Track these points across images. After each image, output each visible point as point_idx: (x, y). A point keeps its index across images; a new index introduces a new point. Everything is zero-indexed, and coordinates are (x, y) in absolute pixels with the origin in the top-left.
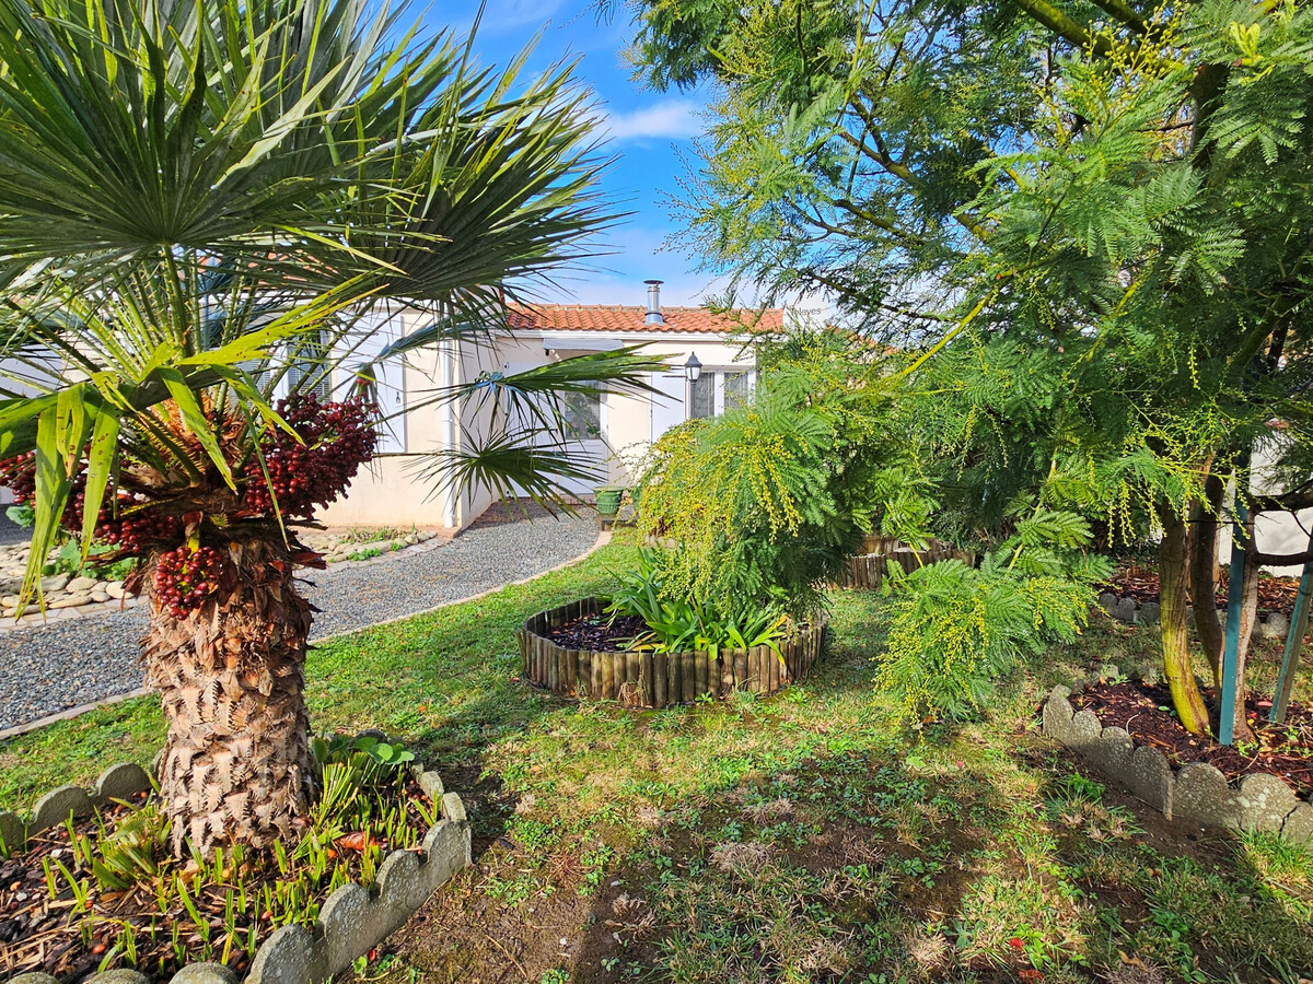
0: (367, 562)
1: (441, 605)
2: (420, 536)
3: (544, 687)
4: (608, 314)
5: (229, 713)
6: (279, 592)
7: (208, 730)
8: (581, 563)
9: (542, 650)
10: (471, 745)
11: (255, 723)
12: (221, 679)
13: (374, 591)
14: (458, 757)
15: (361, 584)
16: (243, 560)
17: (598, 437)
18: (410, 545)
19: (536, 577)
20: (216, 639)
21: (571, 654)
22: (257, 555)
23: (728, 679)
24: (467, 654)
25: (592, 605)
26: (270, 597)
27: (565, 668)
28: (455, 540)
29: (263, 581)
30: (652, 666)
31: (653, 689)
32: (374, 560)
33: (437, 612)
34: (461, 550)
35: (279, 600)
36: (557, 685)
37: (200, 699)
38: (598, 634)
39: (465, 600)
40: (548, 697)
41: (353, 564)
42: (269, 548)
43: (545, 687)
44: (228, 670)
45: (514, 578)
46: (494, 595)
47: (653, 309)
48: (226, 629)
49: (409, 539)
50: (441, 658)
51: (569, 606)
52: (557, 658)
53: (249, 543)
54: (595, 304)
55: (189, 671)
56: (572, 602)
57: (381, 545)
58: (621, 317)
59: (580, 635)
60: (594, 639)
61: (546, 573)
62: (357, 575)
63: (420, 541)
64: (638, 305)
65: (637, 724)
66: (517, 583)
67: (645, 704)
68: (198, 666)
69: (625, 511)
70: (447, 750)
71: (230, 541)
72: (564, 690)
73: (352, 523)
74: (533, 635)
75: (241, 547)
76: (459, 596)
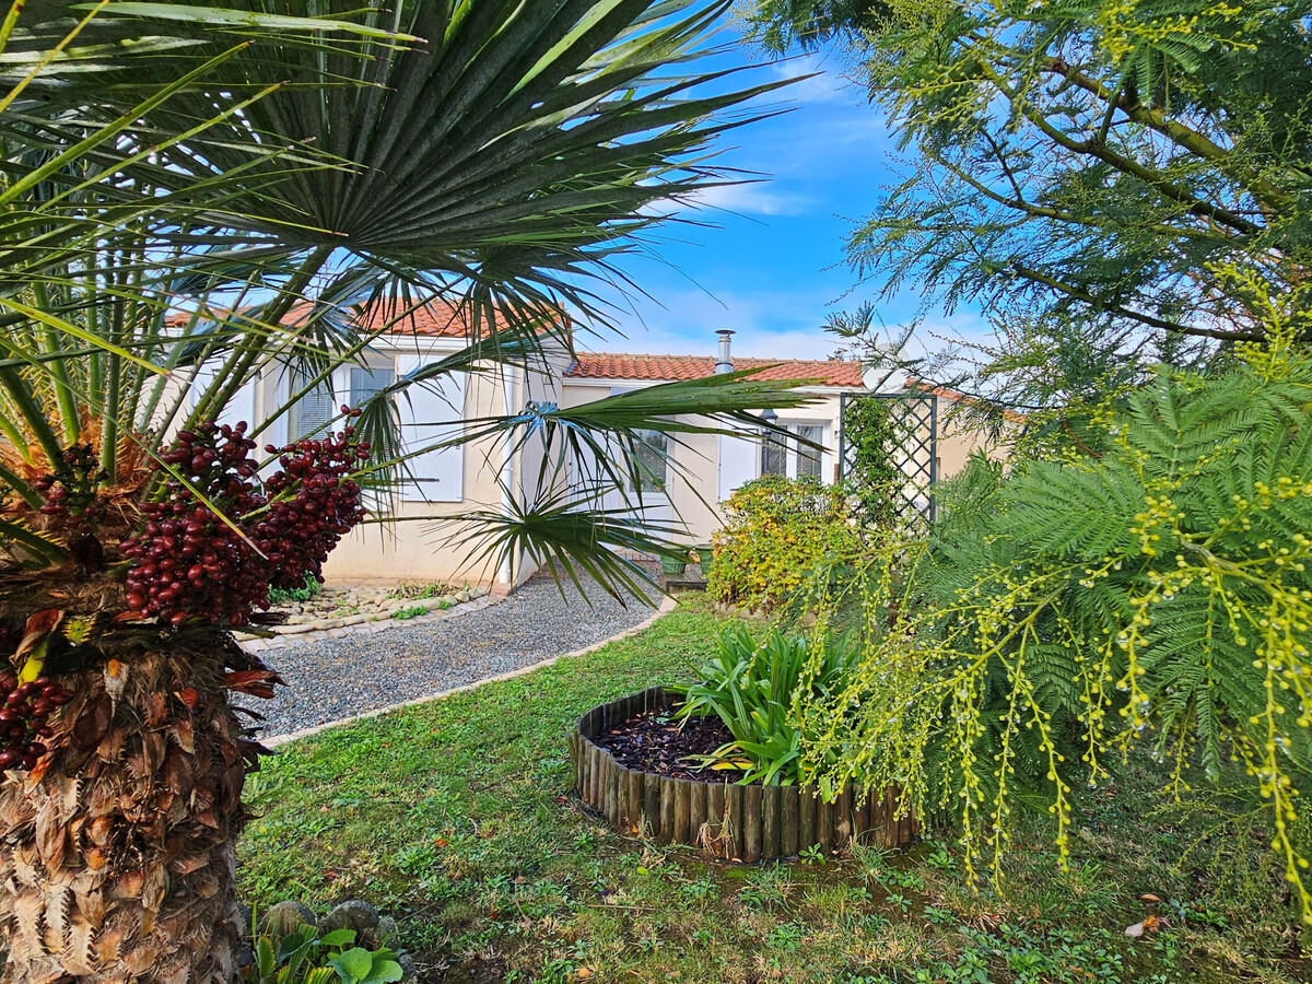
0: (412, 622)
1: (485, 680)
2: (471, 593)
3: (597, 813)
4: (677, 364)
5: (88, 941)
6: (190, 739)
7: (56, 967)
8: (644, 633)
9: (598, 764)
10: (496, 916)
11: (135, 954)
12: (77, 888)
13: (414, 658)
14: (475, 939)
15: (400, 649)
16: (129, 688)
17: (663, 490)
18: (461, 602)
19: (593, 648)
20: (74, 819)
21: (635, 777)
22: (153, 681)
23: (844, 827)
24: (506, 755)
25: (659, 696)
26: (172, 747)
27: (627, 794)
28: (508, 599)
29: (161, 722)
30: (742, 802)
31: (742, 834)
32: (420, 619)
33: (478, 690)
34: (515, 611)
35: (189, 750)
36: (616, 815)
37: (42, 918)
38: (666, 738)
39: (512, 674)
40: (602, 832)
41: (396, 623)
42: (177, 668)
43: (600, 814)
44: (91, 872)
45: (569, 648)
46: (544, 670)
47: (723, 359)
48: (92, 803)
49: (459, 596)
50: (476, 760)
51: (632, 698)
52: (617, 779)
53: (143, 661)
54: (665, 354)
55: (26, 873)
56: (635, 692)
57: (428, 602)
58: (691, 368)
59: (645, 739)
60: (662, 745)
61: (604, 643)
62: (399, 638)
63: (471, 599)
64: (707, 356)
65: (723, 893)
66: (572, 654)
67: (731, 856)
68: (38, 865)
69: (692, 573)
70: (464, 923)
71: (106, 658)
72: (624, 824)
73: (402, 574)
74: (588, 742)
75: (125, 668)
76: (506, 670)
